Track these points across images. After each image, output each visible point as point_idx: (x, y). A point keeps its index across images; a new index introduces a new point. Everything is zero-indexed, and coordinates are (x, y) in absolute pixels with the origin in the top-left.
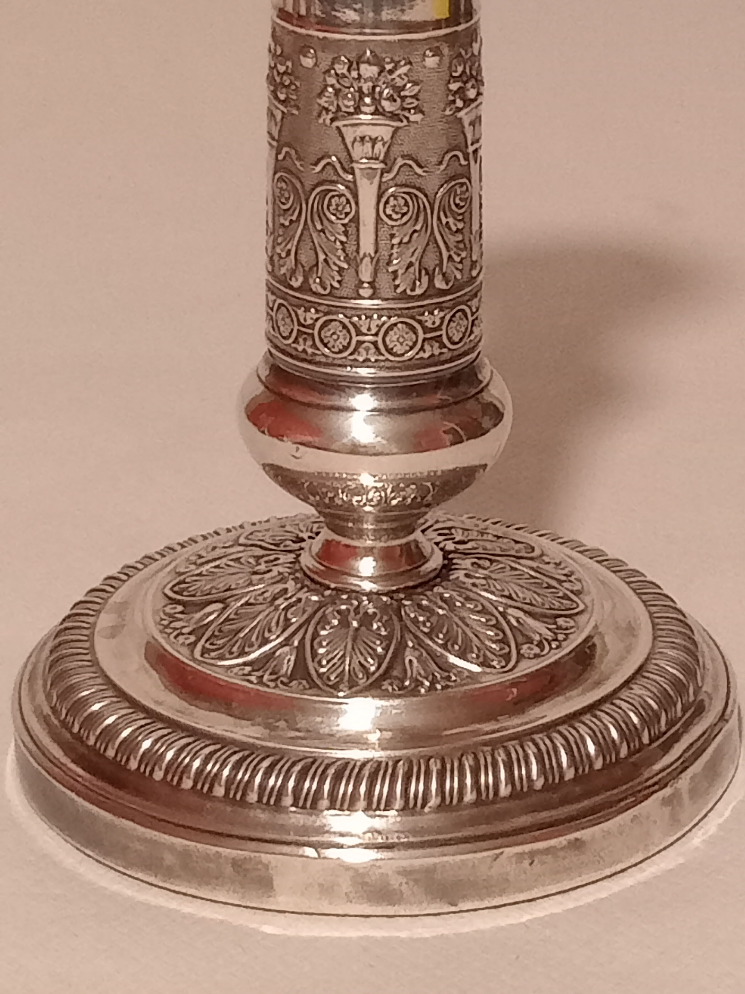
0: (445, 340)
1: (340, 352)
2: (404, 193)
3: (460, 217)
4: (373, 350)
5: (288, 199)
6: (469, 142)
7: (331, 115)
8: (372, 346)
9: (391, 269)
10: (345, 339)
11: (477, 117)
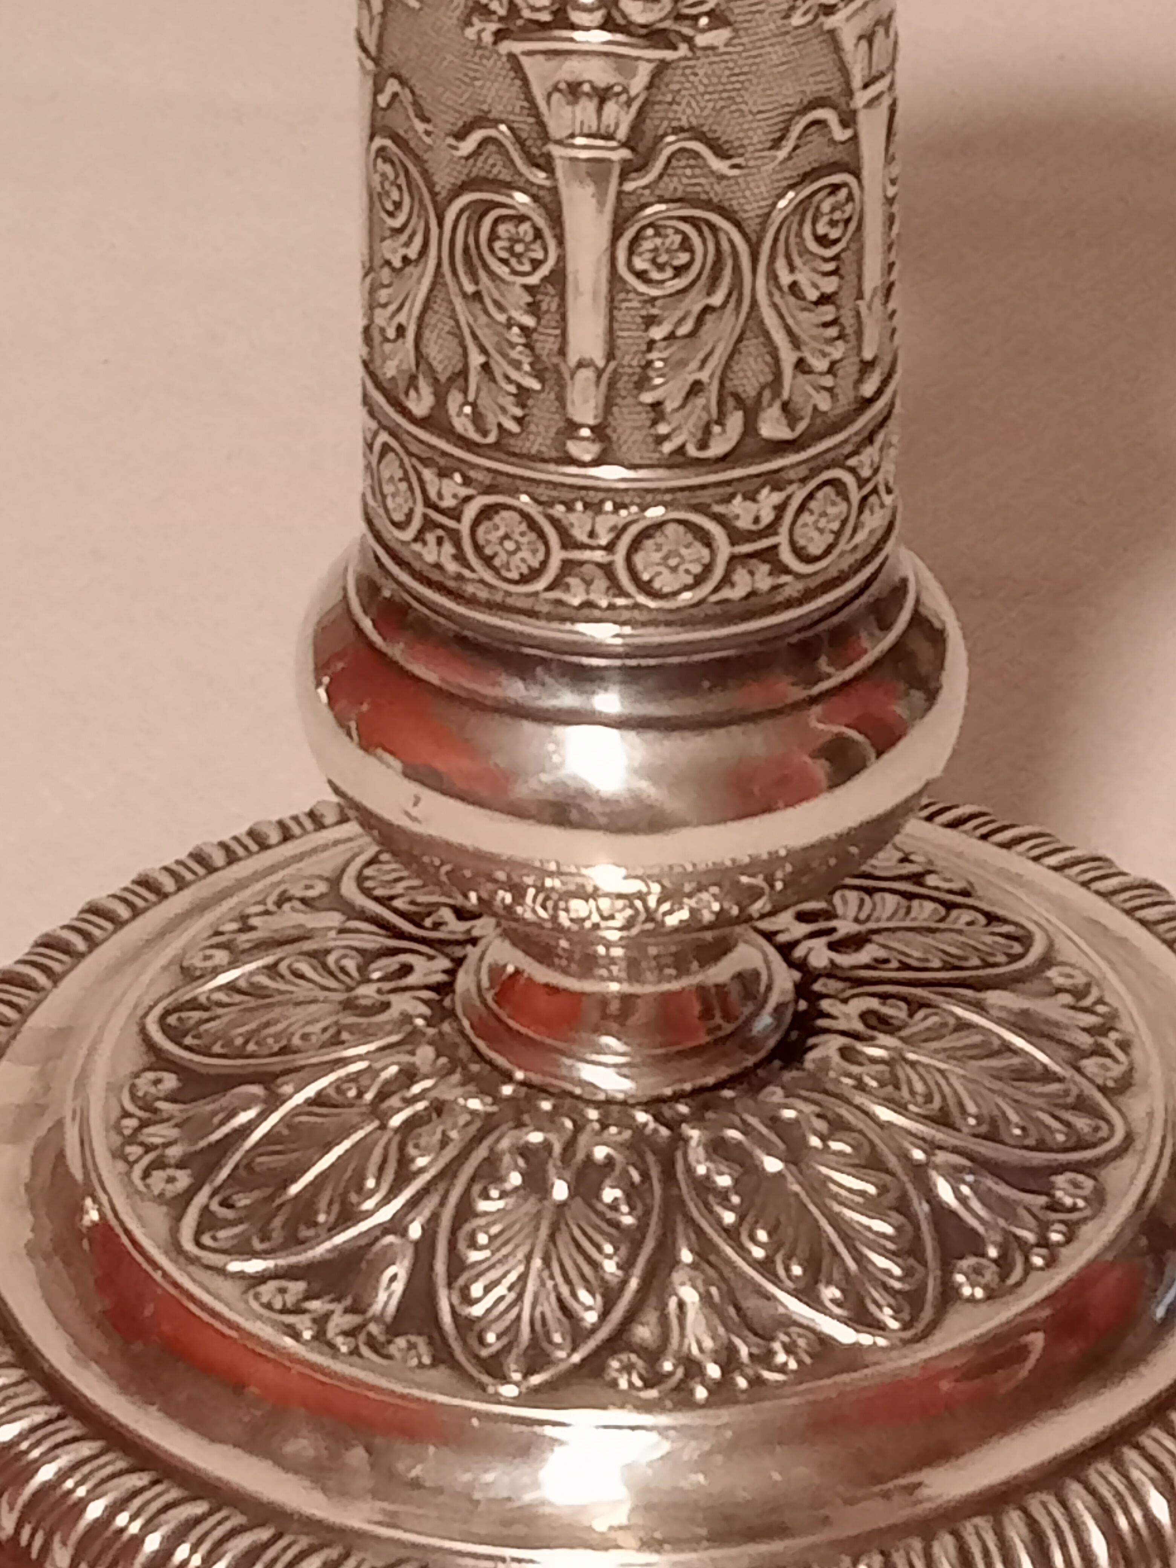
0: (786, 556)
1: (524, 580)
2: (682, 219)
3: (831, 266)
4: (601, 583)
5: (398, 205)
6: (857, 82)
7: (493, 27)
8: (599, 573)
9: (648, 398)
10: (534, 552)
11: (878, 23)
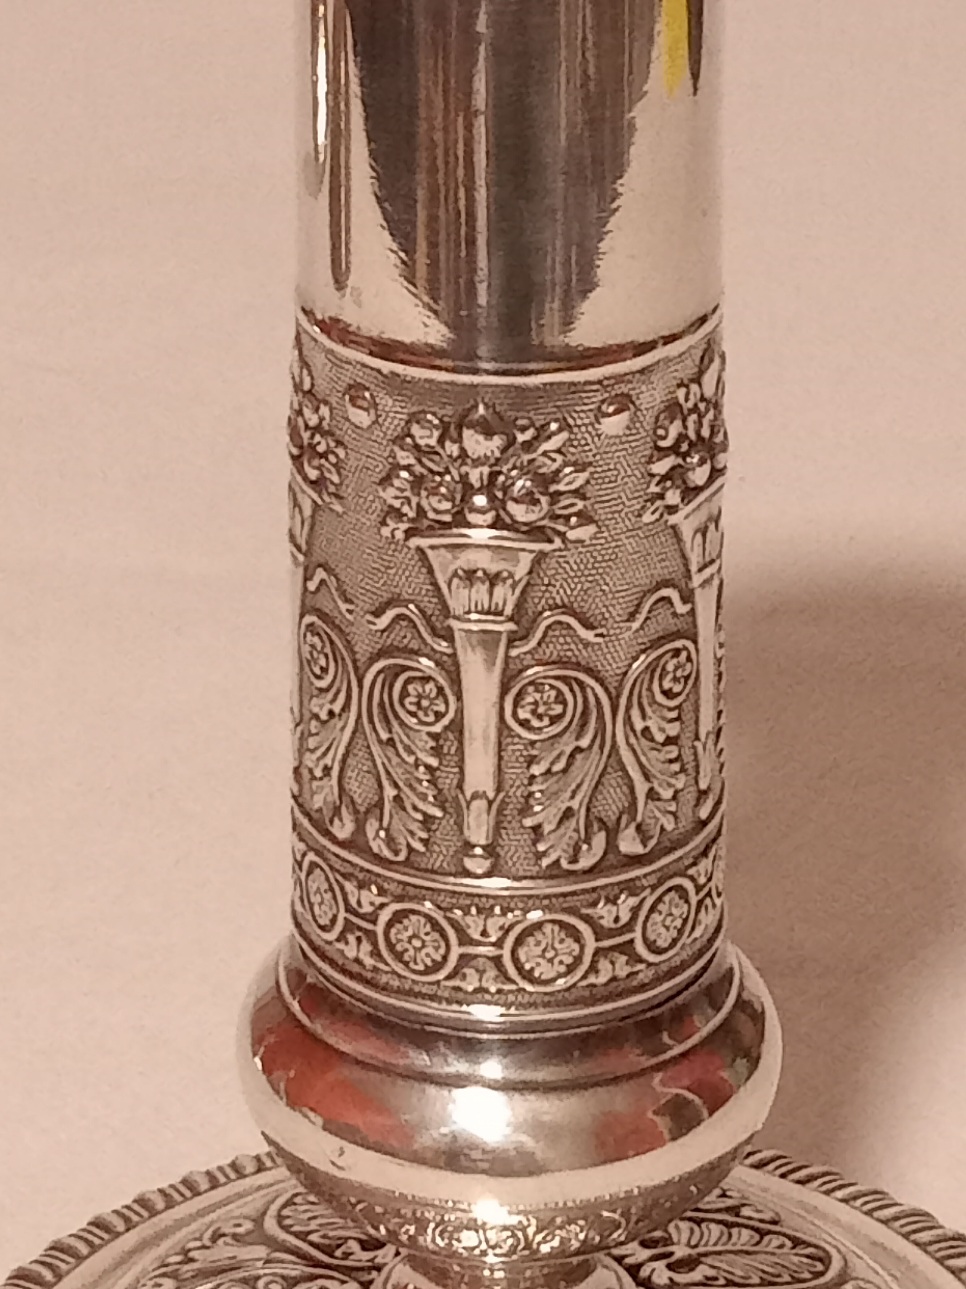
0: (640, 948)
1: (428, 971)
2: (557, 678)
3: (674, 714)
4: (492, 973)
5: (324, 670)
6: (694, 568)
7: (404, 526)
8: (489, 964)
9: (529, 822)
10: (437, 949)
11: (710, 519)
